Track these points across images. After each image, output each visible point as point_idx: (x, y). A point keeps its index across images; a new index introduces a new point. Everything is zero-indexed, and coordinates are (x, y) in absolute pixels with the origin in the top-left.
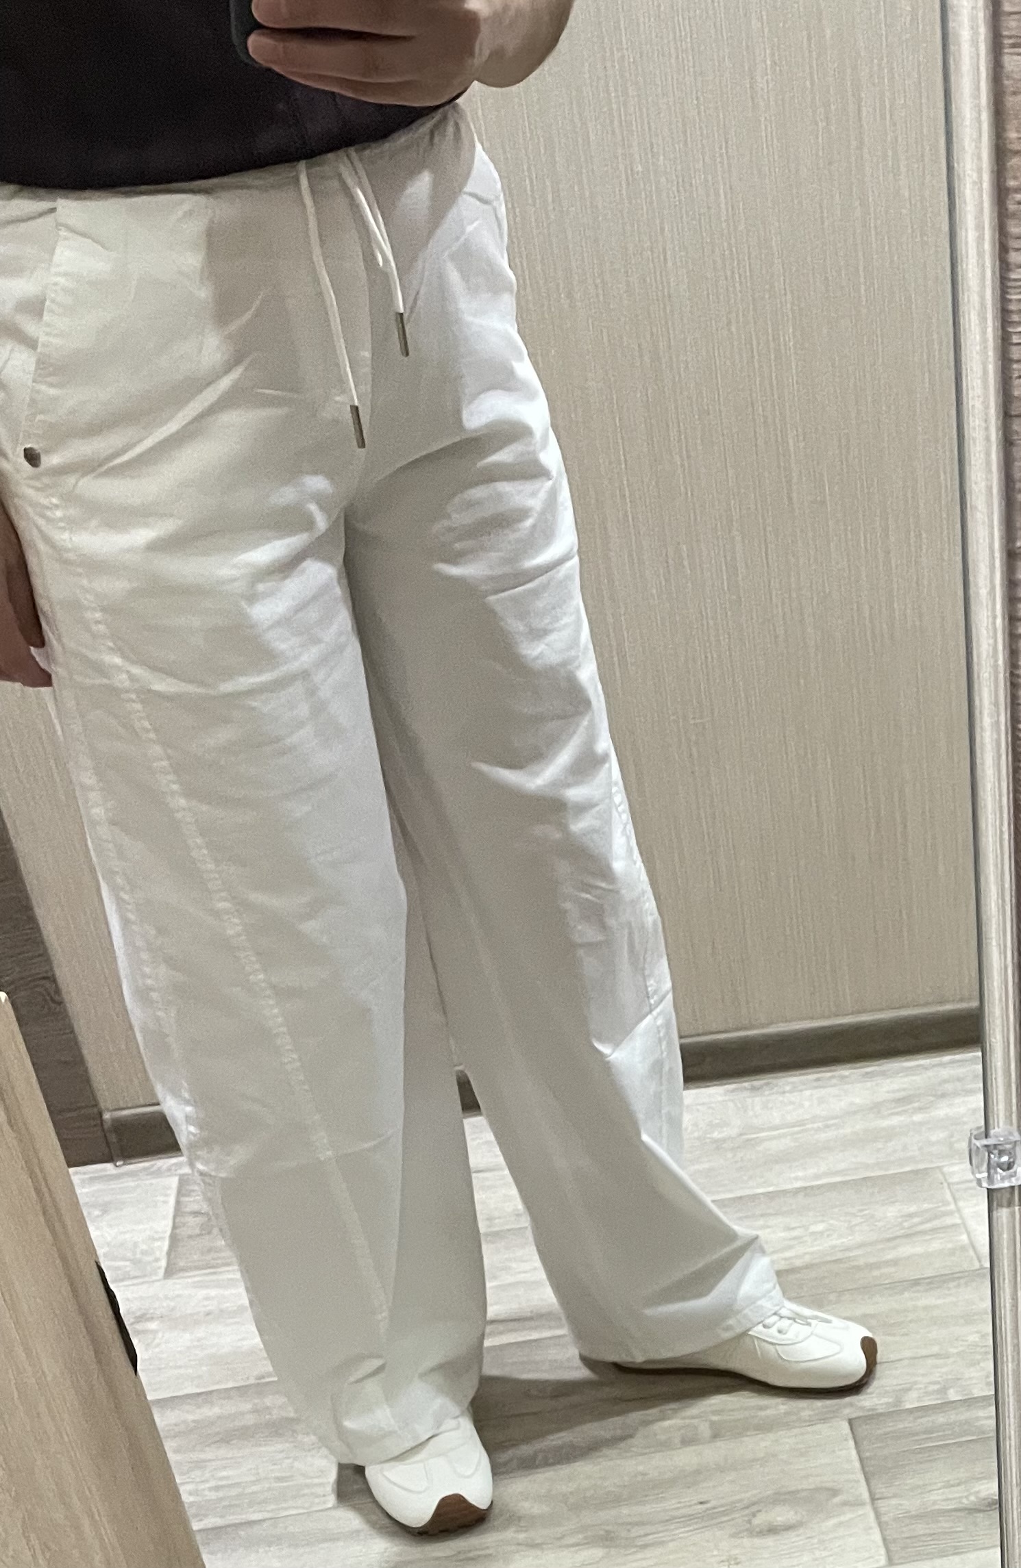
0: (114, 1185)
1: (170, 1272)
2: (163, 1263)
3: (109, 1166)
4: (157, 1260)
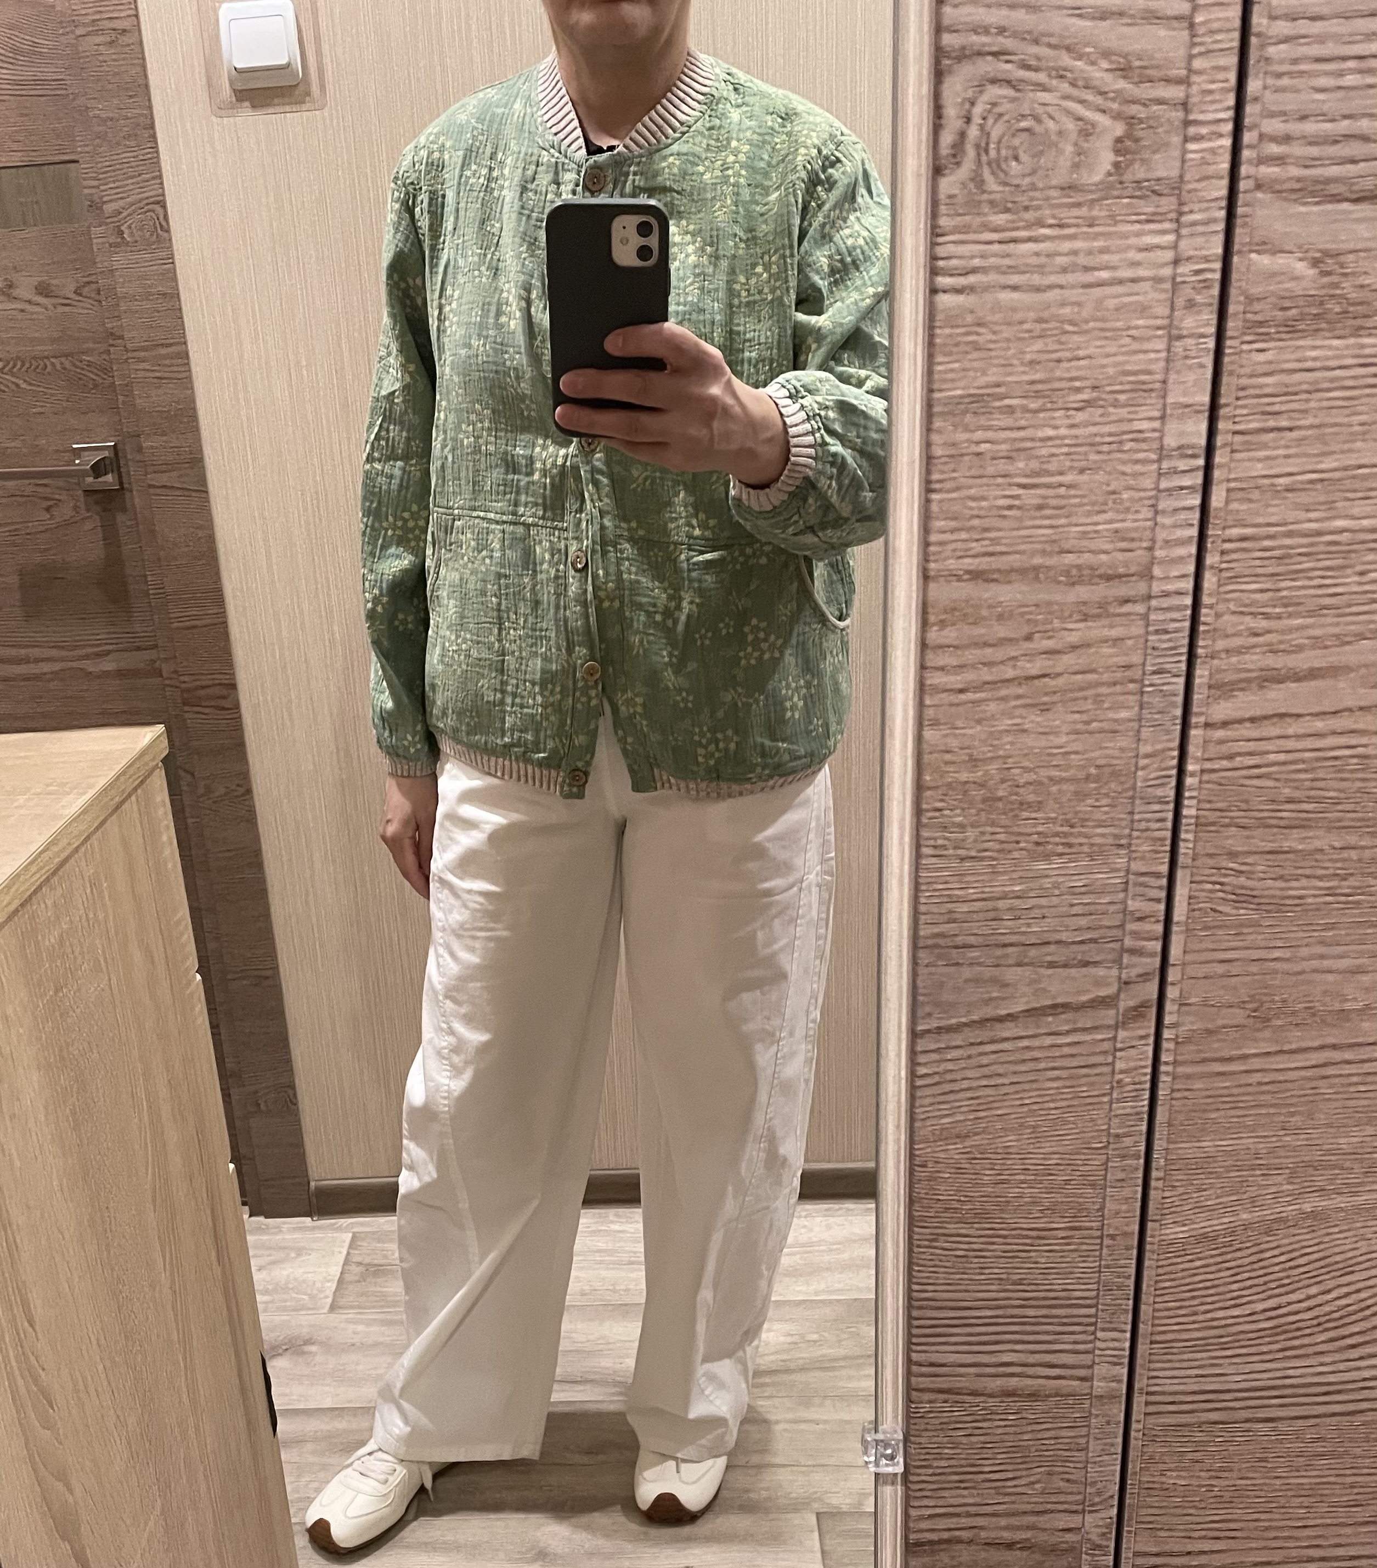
1: (333, 1308)
2: (329, 1300)
3: (307, 1220)
4: (326, 1297)
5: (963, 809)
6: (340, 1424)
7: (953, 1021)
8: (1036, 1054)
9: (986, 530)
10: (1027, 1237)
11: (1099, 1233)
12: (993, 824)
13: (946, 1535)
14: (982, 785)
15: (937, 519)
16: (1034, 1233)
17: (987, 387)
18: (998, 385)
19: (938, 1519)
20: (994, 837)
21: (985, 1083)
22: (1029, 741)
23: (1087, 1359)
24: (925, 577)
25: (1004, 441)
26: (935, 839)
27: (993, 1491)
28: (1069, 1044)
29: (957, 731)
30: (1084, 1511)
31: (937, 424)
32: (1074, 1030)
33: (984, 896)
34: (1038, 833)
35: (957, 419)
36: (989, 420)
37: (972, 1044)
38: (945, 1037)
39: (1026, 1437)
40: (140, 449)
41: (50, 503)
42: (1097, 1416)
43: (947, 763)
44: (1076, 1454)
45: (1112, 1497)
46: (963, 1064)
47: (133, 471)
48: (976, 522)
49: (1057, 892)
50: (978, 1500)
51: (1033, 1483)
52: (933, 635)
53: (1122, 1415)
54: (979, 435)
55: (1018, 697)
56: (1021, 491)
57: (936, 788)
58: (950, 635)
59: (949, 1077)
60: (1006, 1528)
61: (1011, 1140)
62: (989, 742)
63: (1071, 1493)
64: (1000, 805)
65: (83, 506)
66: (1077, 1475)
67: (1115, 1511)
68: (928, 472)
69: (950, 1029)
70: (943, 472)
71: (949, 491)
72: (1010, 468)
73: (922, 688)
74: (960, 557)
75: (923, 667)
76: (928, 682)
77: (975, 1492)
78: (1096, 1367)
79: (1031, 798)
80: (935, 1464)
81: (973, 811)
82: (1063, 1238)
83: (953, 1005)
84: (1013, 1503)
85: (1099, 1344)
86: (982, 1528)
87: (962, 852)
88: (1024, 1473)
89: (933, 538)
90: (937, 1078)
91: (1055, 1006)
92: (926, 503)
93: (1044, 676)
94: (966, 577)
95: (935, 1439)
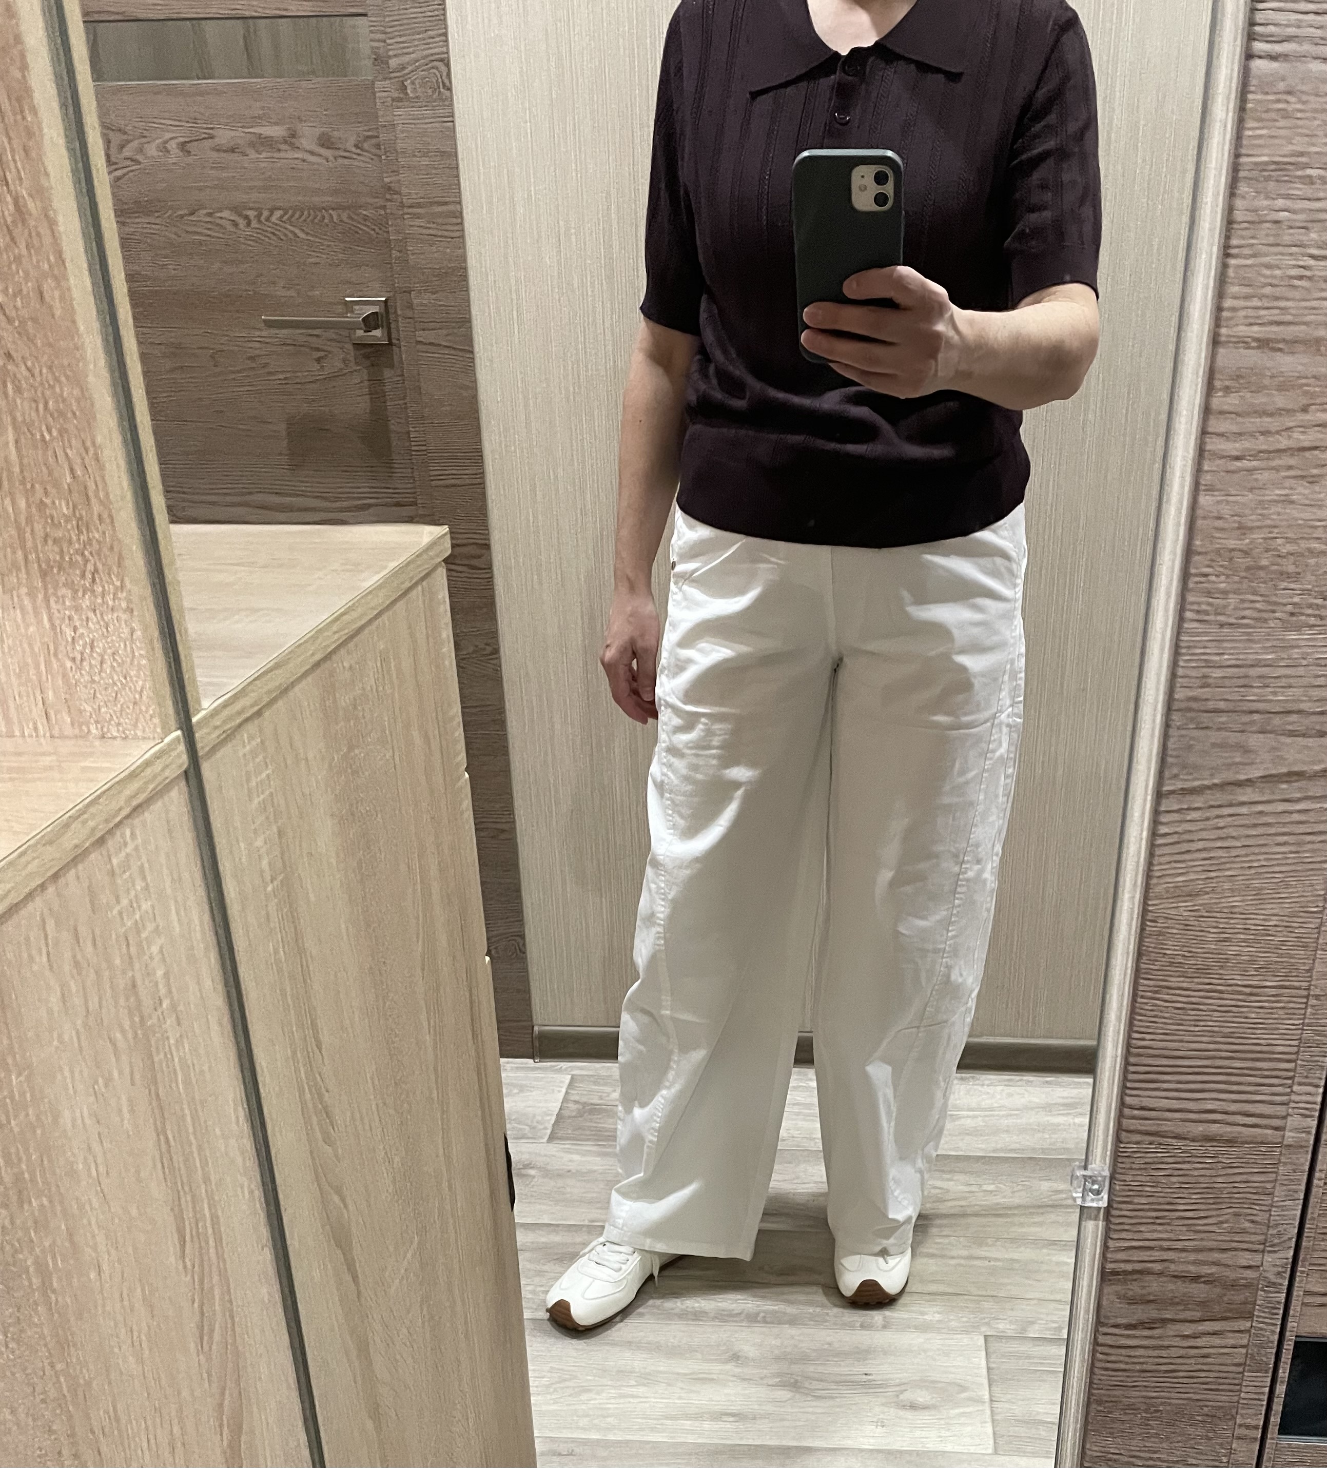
0: (532, 1075)
1: (552, 1138)
2: (549, 1132)
3: (531, 1061)
4: (546, 1128)
5: (1228, 576)
6: (556, 1238)
7: (1197, 783)
8: (1270, 820)
9: (1277, 299)
10: (1240, 993)
11: (1305, 993)
12: (1254, 593)
13: (1138, 1266)
14: (1246, 553)
15: (1233, 284)
16: (1248, 990)
17: (1292, 156)
18: (1302, 154)
19: (1131, 1252)
20: (1252, 605)
21: (1219, 844)
22: (1293, 512)
23: (1281, 1111)
24: (1215, 341)
25: (1302, 211)
26: (1199, 604)
27: (1184, 1228)
28: (1299, 811)
29: (1231, 498)
30: (1263, 1251)
31: (1243, 188)
32: (1307, 798)
33: (1238, 663)
34: (1294, 604)
35: (1260, 186)
36: (1290, 188)
37: (1212, 807)
38: (1188, 798)
39: (1220, 1180)
40: (410, 306)
41: (322, 354)
42: (1285, 1164)
43: (1217, 529)
44: (1262, 1197)
45: (1290, 1239)
46: (1201, 825)
47: (402, 327)
48: (1268, 290)
49: (1304, 662)
50: (1172, 1236)
51: (1222, 1222)
52: (1217, 401)
53: (1308, 1164)
54: (1280, 203)
55: (1290, 468)
56: (1312, 262)
57: (1206, 553)
58: (1232, 401)
59: (1186, 837)
60: (1194, 1263)
61: (1236, 901)
62: (1259, 511)
63: (1255, 1234)
64: (1262, 574)
65: (352, 359)
66: (1261, 1217)
67: (1291, 1253)
68: (1228, 238)
69: (1193, 791)
70: (1243, 238)
71: (1246, 257)
72: (1305, 238)
73: (1201, 452)
74: (1251, 324)
75: (1204, 432)
76: (1208, 447)
77: (1169, 1228)
78: (1289, 1118)
79: (1291, 569)
80: (1136, 1200)
81: (1236, 579)
82: (1273, 996)
83: (1196, 767)
84: (1202, 1239)
85: (1294, 1097)
86: (1172, 1261)
87: (1220, 618)
88: (1214, 1213)
89: (1228, 303)
90: (1175, 838)
91: (1290, 774)
92: (1224, 267)
93: (1316, 448)
94: (1254, 344)
95: (1139, 1178)
